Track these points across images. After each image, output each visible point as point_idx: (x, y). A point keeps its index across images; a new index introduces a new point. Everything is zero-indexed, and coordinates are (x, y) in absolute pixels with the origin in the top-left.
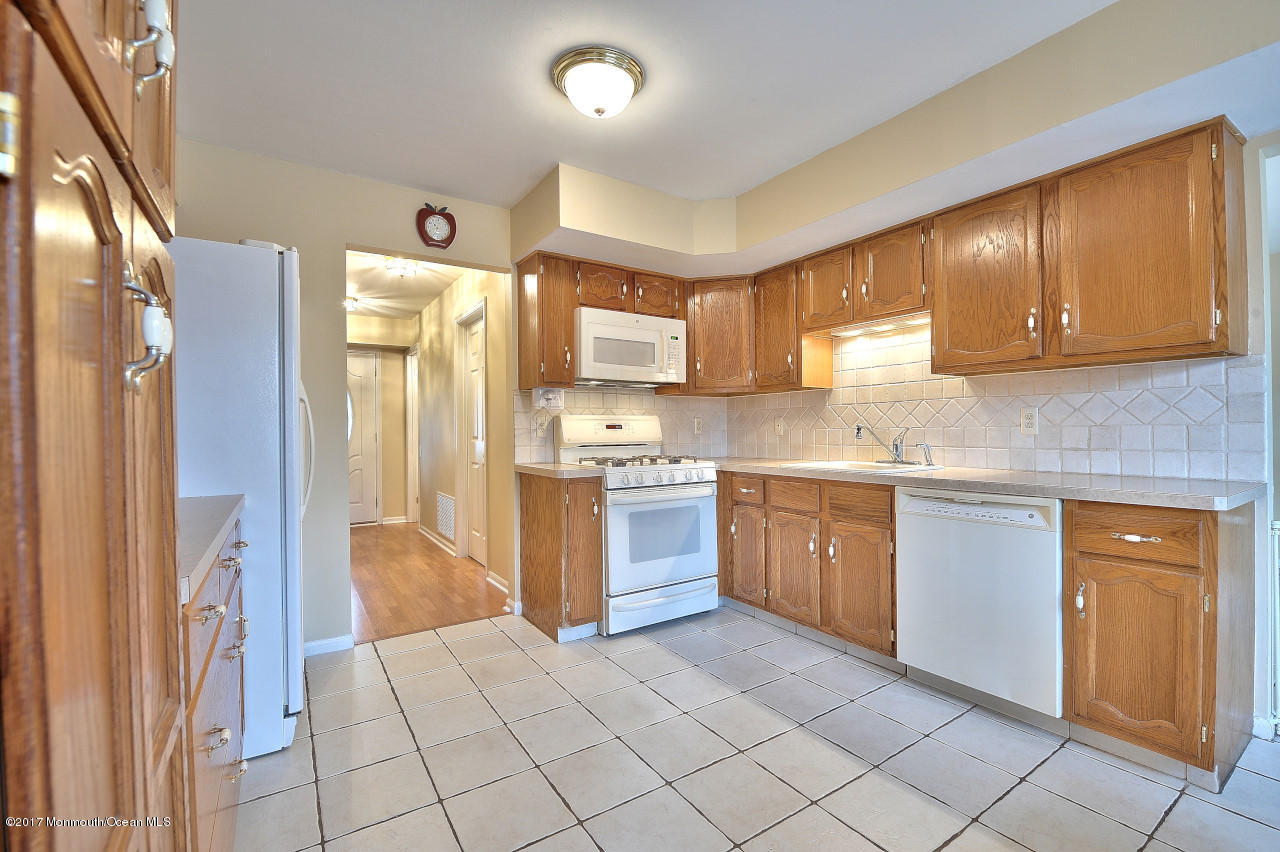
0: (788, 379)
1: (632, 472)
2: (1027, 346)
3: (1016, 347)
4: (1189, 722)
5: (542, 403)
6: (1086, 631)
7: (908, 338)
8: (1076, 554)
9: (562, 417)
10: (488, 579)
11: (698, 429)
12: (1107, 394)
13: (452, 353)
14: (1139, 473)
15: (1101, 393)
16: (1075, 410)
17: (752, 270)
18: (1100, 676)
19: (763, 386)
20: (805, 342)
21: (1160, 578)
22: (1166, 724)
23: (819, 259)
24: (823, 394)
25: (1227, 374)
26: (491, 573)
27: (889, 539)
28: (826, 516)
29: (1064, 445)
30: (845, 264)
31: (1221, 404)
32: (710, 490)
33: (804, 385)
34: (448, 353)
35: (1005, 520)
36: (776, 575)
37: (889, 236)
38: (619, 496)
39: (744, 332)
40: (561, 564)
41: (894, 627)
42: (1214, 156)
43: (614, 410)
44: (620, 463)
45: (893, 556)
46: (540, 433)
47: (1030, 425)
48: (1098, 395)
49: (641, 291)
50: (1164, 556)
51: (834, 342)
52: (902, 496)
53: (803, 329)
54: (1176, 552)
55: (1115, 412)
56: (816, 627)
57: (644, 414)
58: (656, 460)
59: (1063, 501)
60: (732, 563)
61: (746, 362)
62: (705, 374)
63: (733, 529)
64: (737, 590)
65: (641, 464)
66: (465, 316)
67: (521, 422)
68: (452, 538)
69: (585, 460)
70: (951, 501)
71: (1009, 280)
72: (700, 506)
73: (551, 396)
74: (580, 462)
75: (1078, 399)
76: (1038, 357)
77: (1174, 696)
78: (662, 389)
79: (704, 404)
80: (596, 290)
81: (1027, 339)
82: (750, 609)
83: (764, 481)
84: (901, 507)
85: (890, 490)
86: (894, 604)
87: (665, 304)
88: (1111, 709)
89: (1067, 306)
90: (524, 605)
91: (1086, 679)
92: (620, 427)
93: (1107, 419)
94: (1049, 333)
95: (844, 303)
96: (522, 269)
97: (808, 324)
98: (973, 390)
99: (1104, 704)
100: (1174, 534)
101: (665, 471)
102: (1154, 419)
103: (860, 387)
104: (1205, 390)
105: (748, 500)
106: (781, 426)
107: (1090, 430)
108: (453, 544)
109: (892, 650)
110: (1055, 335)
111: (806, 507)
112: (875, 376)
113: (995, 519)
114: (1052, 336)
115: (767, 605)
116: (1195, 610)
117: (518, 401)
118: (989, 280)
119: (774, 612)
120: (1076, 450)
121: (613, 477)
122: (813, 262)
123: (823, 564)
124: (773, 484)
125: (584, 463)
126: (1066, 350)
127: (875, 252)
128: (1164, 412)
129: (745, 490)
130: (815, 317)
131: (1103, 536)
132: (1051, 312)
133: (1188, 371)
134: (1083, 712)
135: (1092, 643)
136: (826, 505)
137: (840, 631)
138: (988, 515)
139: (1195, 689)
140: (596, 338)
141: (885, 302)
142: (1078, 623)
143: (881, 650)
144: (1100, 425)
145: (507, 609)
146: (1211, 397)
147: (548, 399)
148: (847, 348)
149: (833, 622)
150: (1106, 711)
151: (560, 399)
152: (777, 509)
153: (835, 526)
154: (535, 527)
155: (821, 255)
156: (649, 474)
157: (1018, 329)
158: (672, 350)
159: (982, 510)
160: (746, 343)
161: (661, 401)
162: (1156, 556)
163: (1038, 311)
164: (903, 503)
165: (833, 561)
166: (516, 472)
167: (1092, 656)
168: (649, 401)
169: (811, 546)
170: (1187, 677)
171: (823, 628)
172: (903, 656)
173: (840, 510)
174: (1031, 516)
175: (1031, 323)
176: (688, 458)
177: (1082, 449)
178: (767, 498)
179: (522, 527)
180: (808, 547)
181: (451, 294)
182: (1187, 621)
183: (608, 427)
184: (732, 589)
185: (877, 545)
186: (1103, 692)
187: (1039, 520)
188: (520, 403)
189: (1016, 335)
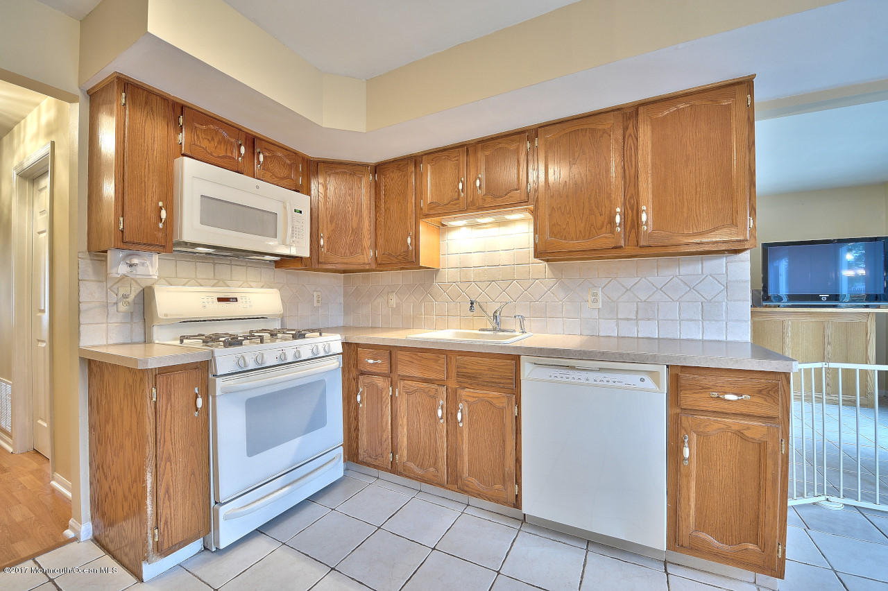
0: (408, 260)
1: (249, 353)
2: (613, 238)
3: (604, 240)
4: (770, 544)
5: (123, 269)
6: (688, 476)
7: (503, 230)
8: (679, 411)
9: (157, 288)
10: (54, 483)
11: (318, 302)
12: (649, 278)
13: (10, 211)
14: (669, 336)
15: (645, 278)
16: (627, 290)
17: (374, 159)
18: (699, 510)
19: (381, 265)
20: (422, 228)
21: (748, 428)
22: (751, 546)
23: (437, 155)
24: (433, 272)
25: (726, 266)
26: (57, 475)
27: (514, 403)
28: (453, 384)
29: (620, 316)
30: (461, 159)
31: (723, 287)
32: (336, 363)
33: (422, 264)
34: (6, 211)
35: (619, 384)
36: (403, 441)
37: (499, 140)
38: (232, 382)
39: (365, 213)
40: (144, 481)
41: (518, 481)
42: (749, 104)
43: (229, 283)
44: (234, 342)
45: (518, 419)
46: (123, 307)
47: (595, 301)
48: (643, 279)
49: (261, 157)
50: (754, 410)
51: (442, 229)
52: (526, 364)
53: (421, 214)
54: (762, 406)
55: (654, 292)
56: (442, 486)
57: (262, 287)
58: (276, 335)
59: (668, 366)
60: (357, 429)
61: (367, 242)
62: (328, 250)
63: (359, 398)
64: (362, 455)
65: (262, 342)
66: (26, 165)
67: (91, 293)
68: (9, 429)
69: (188, 338)
70: (573, 368)
71: (599, 184)
72: (326, 380)
73: (135, 261)
74: (182, 341)
75: (630, 282)
76: (620, 247)
77: (758, 522)
78: (284, 262)
79: (325, 279)
80: (205, 144)
81: (612, 232)
82: (374, 472)
83: (391, 352)
84: (526, 373)
85: (517, 359)
86: (518, 461)
87: (288, 177)
88: (709, 538)
89: (644, 208)
90: (95, 527)
91: (688, 516)
92: (236, 300)
93: (650, 296)
94: (628, 229)
95: (459, 195)
96: (95, 99)
97: (425, 211)
98: (553, 272)
99: (703, 535)
100: (760, 392)
101: (290, 348)
102: (680, 298)
103: (464, 268)
104: (714, 278)
105: (373, 370)
106: (394, 300)
107: (637, 304)
108: (10, 436)
109: (517, 503)
110: (633, 231)
111: (432, 376)
112: (476, 260)
113: (611, 383)
114: (630, 232)
115: (394, 469)
116: (775, 453)
117: (86, 266)
118: (582, 183)
119: (400, 474)
120: (628, 319)
121: (225, 360)
122: (431, 157)
123: (450, 427)
124: (401, 356)
125: (185, 341)
126: (642, 243)
127: (487, 153)
128: (687, 293)
129: (371, 361)
130: (433, 205)
131: (703, 395)
132: (630, 212)
133: (702, 264)
134: (686, 543)
135: (693, 484)
136: (453, 373)
137: (466, 488)
138: (605, 380)
139: (775, 517)
140: (202, 196)
141: (495, 197)
142: (682, 469)
143: (505, 503)
144: (645, 302)
145: (69, 533)
146: (717, 282)
147: (131, 265)
148: (451, 235)
149: (459, 480)
150: (704, 540)
151: (150, 267)
152: (404, 378)
153: (464, 393)
154: (109, 428)
155: (439, 151)
156: (271, 352)
157: (605, 224)
158: (296, 224)
159: (600, 376)
160: (367, 225)
161: (280, 272)
162: (745, 410)
163: (621, 211)
164: (528, 370)
165: (461, 425)
166: (82, 359)
167: (693, 495)
168: (270, 274)
169: (440, 413)
170: (769, 508)
171: (449, 486)
172: (527, 508)
173: (469, 379)
174: (642, 380)
175: (618, 219)
176: (313, 331)
177: (631, 319)
178: (394, 367)
179: (92, 427)
180: (436, 413)
181: (11, 140)
182: (770, 462)
183: (220, 300)
184: (357, 454)
185: (502, 409)
186: (700, 526)
187: (649, 383)
188: (90, 270)
189: (604, 229)
